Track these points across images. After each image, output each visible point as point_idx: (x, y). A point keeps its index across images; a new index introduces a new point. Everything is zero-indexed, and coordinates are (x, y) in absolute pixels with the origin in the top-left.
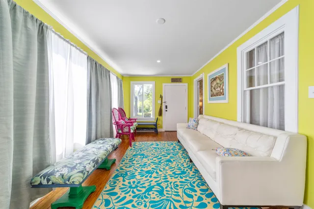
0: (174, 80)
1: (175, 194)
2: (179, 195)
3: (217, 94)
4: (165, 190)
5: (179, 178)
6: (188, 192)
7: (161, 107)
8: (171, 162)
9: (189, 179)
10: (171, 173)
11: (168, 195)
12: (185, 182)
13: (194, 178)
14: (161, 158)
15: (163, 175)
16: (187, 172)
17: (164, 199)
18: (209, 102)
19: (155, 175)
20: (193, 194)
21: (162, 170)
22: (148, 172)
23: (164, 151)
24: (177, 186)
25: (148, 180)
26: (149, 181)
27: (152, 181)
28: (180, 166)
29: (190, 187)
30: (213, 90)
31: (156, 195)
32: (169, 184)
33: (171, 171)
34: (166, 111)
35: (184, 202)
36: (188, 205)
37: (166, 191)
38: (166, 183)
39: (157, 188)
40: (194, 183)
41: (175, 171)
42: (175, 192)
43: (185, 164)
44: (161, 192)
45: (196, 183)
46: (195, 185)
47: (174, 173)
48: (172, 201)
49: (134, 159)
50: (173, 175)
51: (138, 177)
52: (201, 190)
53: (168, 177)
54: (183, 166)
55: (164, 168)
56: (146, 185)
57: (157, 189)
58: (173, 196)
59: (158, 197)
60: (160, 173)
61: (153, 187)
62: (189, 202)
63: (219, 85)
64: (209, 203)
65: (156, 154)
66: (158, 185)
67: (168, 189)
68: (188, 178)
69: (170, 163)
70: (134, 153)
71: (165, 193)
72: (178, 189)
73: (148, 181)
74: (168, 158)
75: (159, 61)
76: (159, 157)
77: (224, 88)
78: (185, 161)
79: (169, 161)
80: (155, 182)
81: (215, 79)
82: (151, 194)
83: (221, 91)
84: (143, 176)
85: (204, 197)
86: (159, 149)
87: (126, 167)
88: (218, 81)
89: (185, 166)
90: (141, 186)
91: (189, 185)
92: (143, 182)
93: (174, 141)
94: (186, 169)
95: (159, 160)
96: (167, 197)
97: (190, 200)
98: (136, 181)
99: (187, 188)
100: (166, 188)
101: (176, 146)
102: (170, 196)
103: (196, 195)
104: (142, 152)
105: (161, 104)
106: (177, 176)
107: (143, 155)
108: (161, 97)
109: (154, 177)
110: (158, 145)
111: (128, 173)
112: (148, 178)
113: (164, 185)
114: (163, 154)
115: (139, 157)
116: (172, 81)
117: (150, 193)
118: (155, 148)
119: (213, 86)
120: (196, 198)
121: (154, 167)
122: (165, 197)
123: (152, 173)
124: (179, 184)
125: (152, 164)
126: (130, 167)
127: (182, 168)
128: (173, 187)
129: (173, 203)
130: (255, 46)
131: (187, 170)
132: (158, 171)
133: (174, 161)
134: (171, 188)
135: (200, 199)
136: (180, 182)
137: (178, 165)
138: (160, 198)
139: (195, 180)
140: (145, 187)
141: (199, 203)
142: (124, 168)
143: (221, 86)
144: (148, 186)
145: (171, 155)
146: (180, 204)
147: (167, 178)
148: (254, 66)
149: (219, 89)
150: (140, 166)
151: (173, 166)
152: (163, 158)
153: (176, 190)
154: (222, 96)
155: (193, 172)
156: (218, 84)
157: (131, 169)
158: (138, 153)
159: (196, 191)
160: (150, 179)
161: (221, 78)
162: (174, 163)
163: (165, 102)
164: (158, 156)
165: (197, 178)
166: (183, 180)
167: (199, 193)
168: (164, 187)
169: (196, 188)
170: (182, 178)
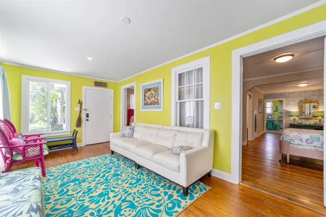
0: (98, 84)
1: (146, 200)
2: (149, 200)
3: (151, 104)
4: (134, 202)
5: (138, 186)
6: (153, 192)
7: (80, 115)
8: (118, 175)
9: (148, 183)
10: (128, 185)
11: (141, 205)
12: (146, 187)
13: (150, 180)
14: (104, 176)
15: (121, 191)
16: (141, 178)
17: (140, 210)
18: (141, 110)
19: (111, 194)
20: (159, 192)
21: (116, 186)
22: (101, 195)
23: (102, 167)
24: (142, 193)
25: (108, 203)
26: (111, 202)
27: (114, 201)
28: (131, 176)
29: (153, 188)
30: (147, 99)
31: (130, 211)
32: (134, 195)
33: (126, 183)
34: (87, 120)
35: (157, 202)
36: (161, 202)
37: (136, 202)
38: (131, 196)
39: (124, 205)
40: (153, 184)
41: (129, 182)
42: (144, 199)
43: (134, 172)
44: (132, 206)
45: (155, 183)
46: (155, 185)
47: (130, 184)
48: (147, 208)
49: (65, 190)
50: (131, 186)
51: (93, 206)
52: (161, 187)
53: (128, 189)
54: (134, 174)
55: (117, 184)
56: (111, 208)
57: (126, 206)
58: (145, 203)
59: (132, 211)
60: (116, 190)
61: (120, 206)
62: (161, 200)
63: (154, 95)
64: (173, 193)
65: (95, 173)
66: (124, 201)
67: (137, 199)
68: (145, 183)
69: (119, 177)
70: (59, 183)
71: (136, 204)
72: (145, 196)
73: (110, 204)
74: (112, 172)
75: (90, 59)
76: (102, 175)
77: (158, 98)
78: (132, 169)
79: (116, 175)
80: (118, 200)
81: (149, 90)
82: (124, 213)
83: (156, 101)
84: (98, 202)
85: (167, 190)
86: (93, 167)
87: (61, 204)
88: (153, 92)
89: (136, 174)
90: (105, 213)
91: (150, 187)
92: (104, 209)
93: (106, 153)
94: (138, 176)
95: (105, 178)
96: (141, 206)
97: (160, 198)
98: (94, 212)
99: (151, 191)
100: (134, 199)
101: (113, 159)
102: (143, 204)
103: (161, 192)
104: (73, 178)
105: (80, 112)
106: (135, 185)
107: (76, 180)
108: (80, 103)
109: (113, 197)
110: (88, 163)
111: (73, 209)
112: (106, 201)
113: (130, 198)
114: (103, 170)
115: (73, 184)
116: (95, 85)
117: (122, 213)
118: (87, 168)
119: (147, 95)
120: (163, 194)
121: (103, 187)
122: (139, 208)
123: (108, 194)
124: (142, 190)
125: (99, 185)
126: (68, 201)
127: (134, 176)
128: (139, 196)
129: (150, 208)
130: (185, 71)
131: (140, 177)
132: (112, 189)
133: (121, 173)
134: (139, 197)
135: (166, 193)
136: (142, 188)
137: (129, 176)
138: (136, 211)
139: (152, 182)
140: (111, 211)
141: (167, 196)
142: (58, 207)
143: (156, 97)
144: (113, 208)
145: (114, 168)
146: (155, 205)
147: (128, 191)
148: (184, 85)
149: (154, 99)
150: (84, 193)
151: (125, 179)
152: (107, 175)
153: (144, 197)
154: (157, 105)
155: (146, 176)
156: (152, 94)
157: (73, 202)
158: (65, 180)
159: (159, 190)
160: (111, 201)
161: (156, 90)
162: (124, 175)
163: (85, 110)
164: (100, 175)
165: (153, 180)
166: (143, 186)
167: (162, 190)
168: (132, 200)
169: (158, 187)
170: (141, 185)
